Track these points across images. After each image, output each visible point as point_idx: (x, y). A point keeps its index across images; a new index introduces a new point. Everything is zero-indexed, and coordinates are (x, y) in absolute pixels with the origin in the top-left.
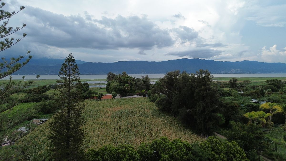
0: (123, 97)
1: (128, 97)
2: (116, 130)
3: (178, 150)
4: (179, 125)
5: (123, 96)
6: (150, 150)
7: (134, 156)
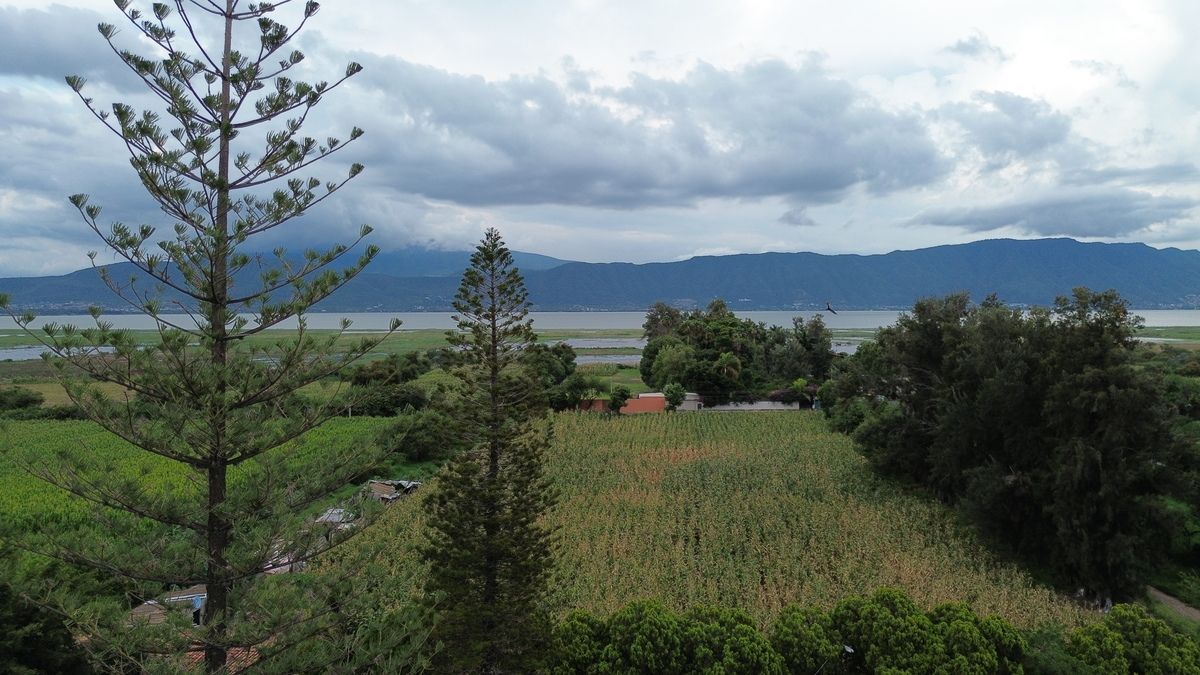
0: (710, 406)
1: (732, 406)
2: (681, 543)
3: (957, 654)
4: (967, 540)
5: (709, 404)
6: (825, 641)
7: (758, 661)
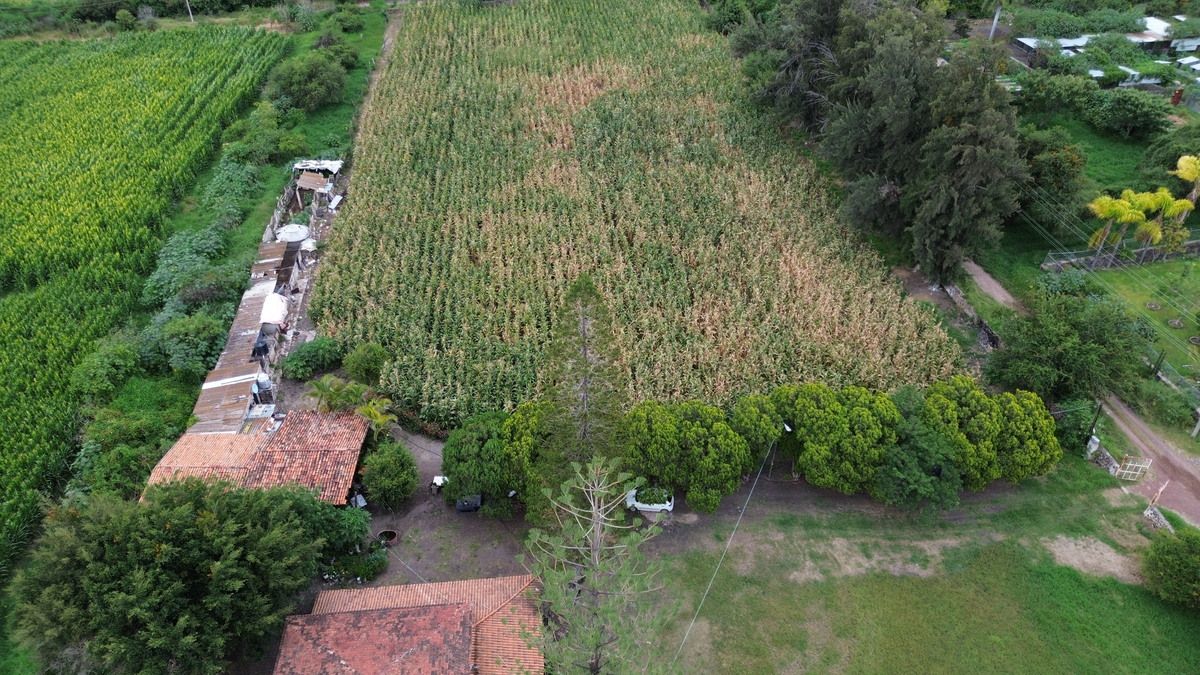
3: (857, 432)
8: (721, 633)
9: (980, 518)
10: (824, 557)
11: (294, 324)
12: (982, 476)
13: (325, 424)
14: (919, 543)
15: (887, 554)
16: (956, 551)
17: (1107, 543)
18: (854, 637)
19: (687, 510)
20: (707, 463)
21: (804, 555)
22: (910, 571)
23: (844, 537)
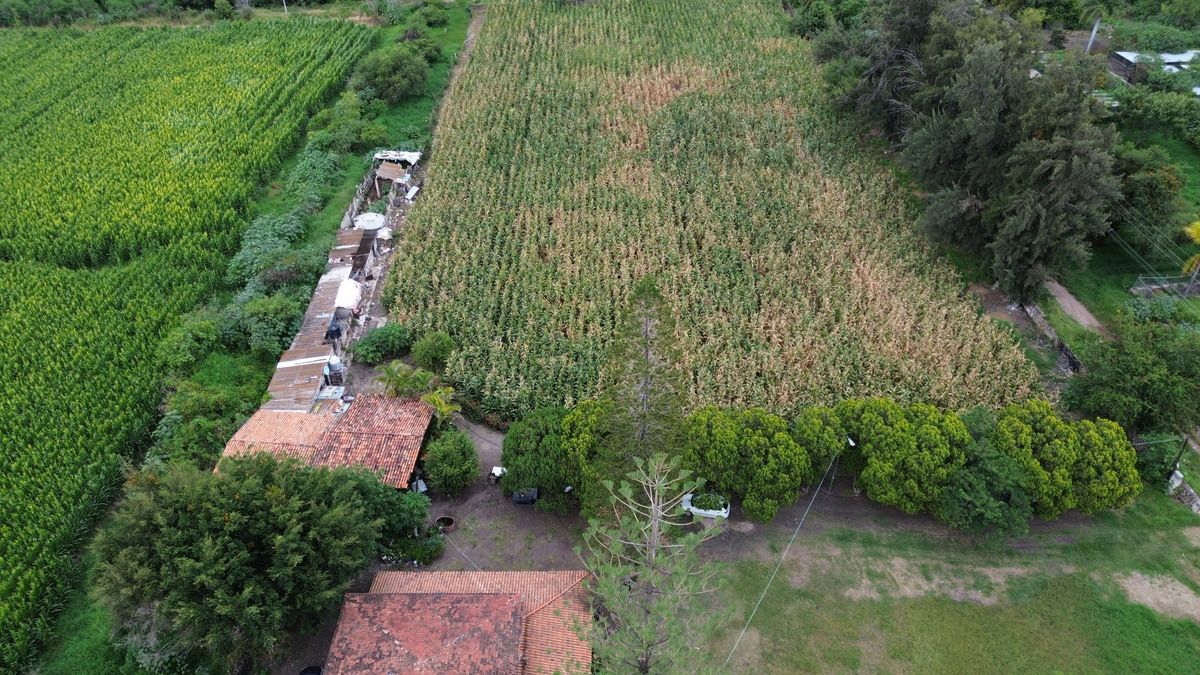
3: (924, 449)
8: (772, 645)
9: (1049, 548)
10: (882, 576)
11: (367, 310)
12: (1055, 505)
13: (391, 408)
14: (983, 569)
15: (948, 578)
16: (1022, 580)
17: (1186, 584)
18: (909, 660)
19: (742, 518)
20: (766, 471)
21: (861, 572)
22: (971, 596)
23: (904, 557)
